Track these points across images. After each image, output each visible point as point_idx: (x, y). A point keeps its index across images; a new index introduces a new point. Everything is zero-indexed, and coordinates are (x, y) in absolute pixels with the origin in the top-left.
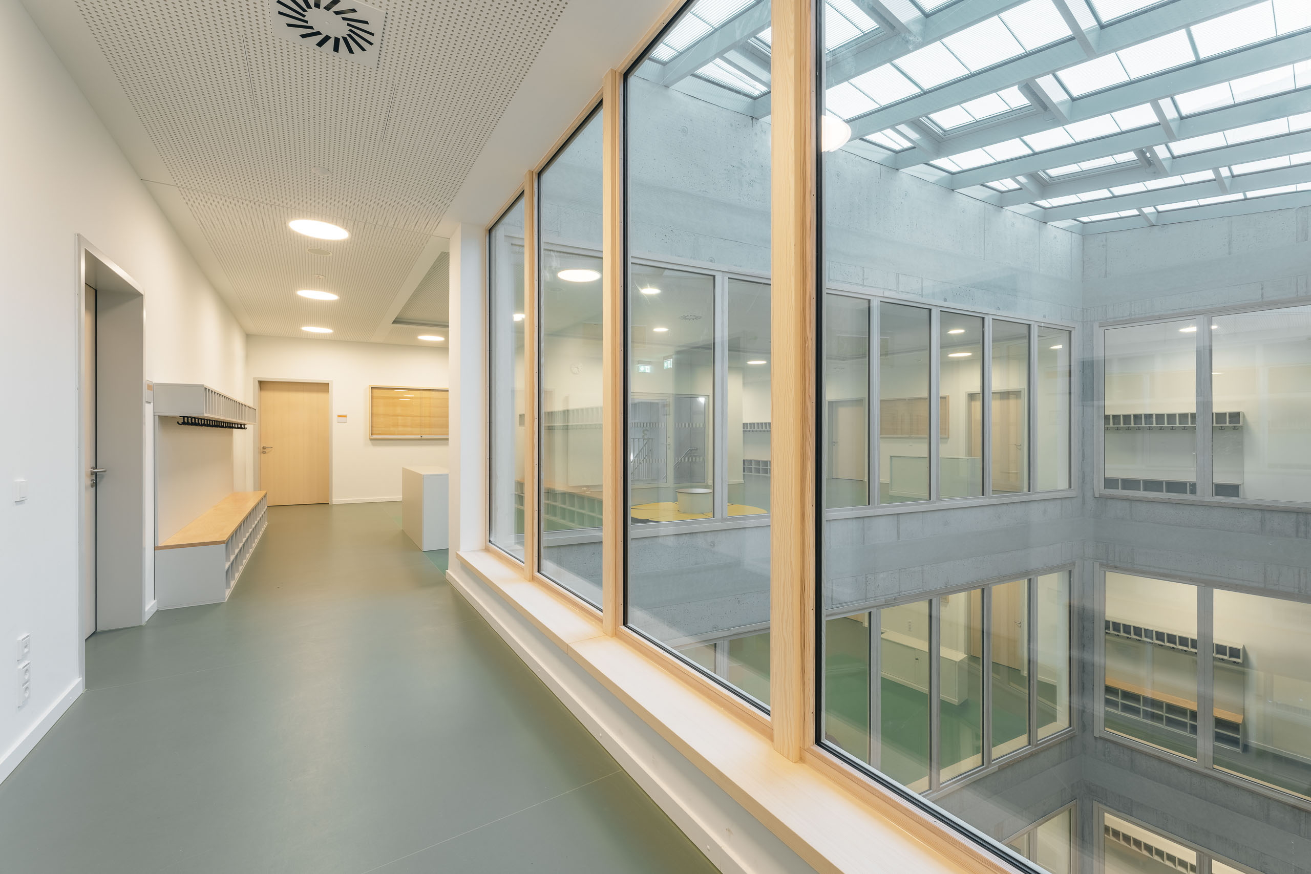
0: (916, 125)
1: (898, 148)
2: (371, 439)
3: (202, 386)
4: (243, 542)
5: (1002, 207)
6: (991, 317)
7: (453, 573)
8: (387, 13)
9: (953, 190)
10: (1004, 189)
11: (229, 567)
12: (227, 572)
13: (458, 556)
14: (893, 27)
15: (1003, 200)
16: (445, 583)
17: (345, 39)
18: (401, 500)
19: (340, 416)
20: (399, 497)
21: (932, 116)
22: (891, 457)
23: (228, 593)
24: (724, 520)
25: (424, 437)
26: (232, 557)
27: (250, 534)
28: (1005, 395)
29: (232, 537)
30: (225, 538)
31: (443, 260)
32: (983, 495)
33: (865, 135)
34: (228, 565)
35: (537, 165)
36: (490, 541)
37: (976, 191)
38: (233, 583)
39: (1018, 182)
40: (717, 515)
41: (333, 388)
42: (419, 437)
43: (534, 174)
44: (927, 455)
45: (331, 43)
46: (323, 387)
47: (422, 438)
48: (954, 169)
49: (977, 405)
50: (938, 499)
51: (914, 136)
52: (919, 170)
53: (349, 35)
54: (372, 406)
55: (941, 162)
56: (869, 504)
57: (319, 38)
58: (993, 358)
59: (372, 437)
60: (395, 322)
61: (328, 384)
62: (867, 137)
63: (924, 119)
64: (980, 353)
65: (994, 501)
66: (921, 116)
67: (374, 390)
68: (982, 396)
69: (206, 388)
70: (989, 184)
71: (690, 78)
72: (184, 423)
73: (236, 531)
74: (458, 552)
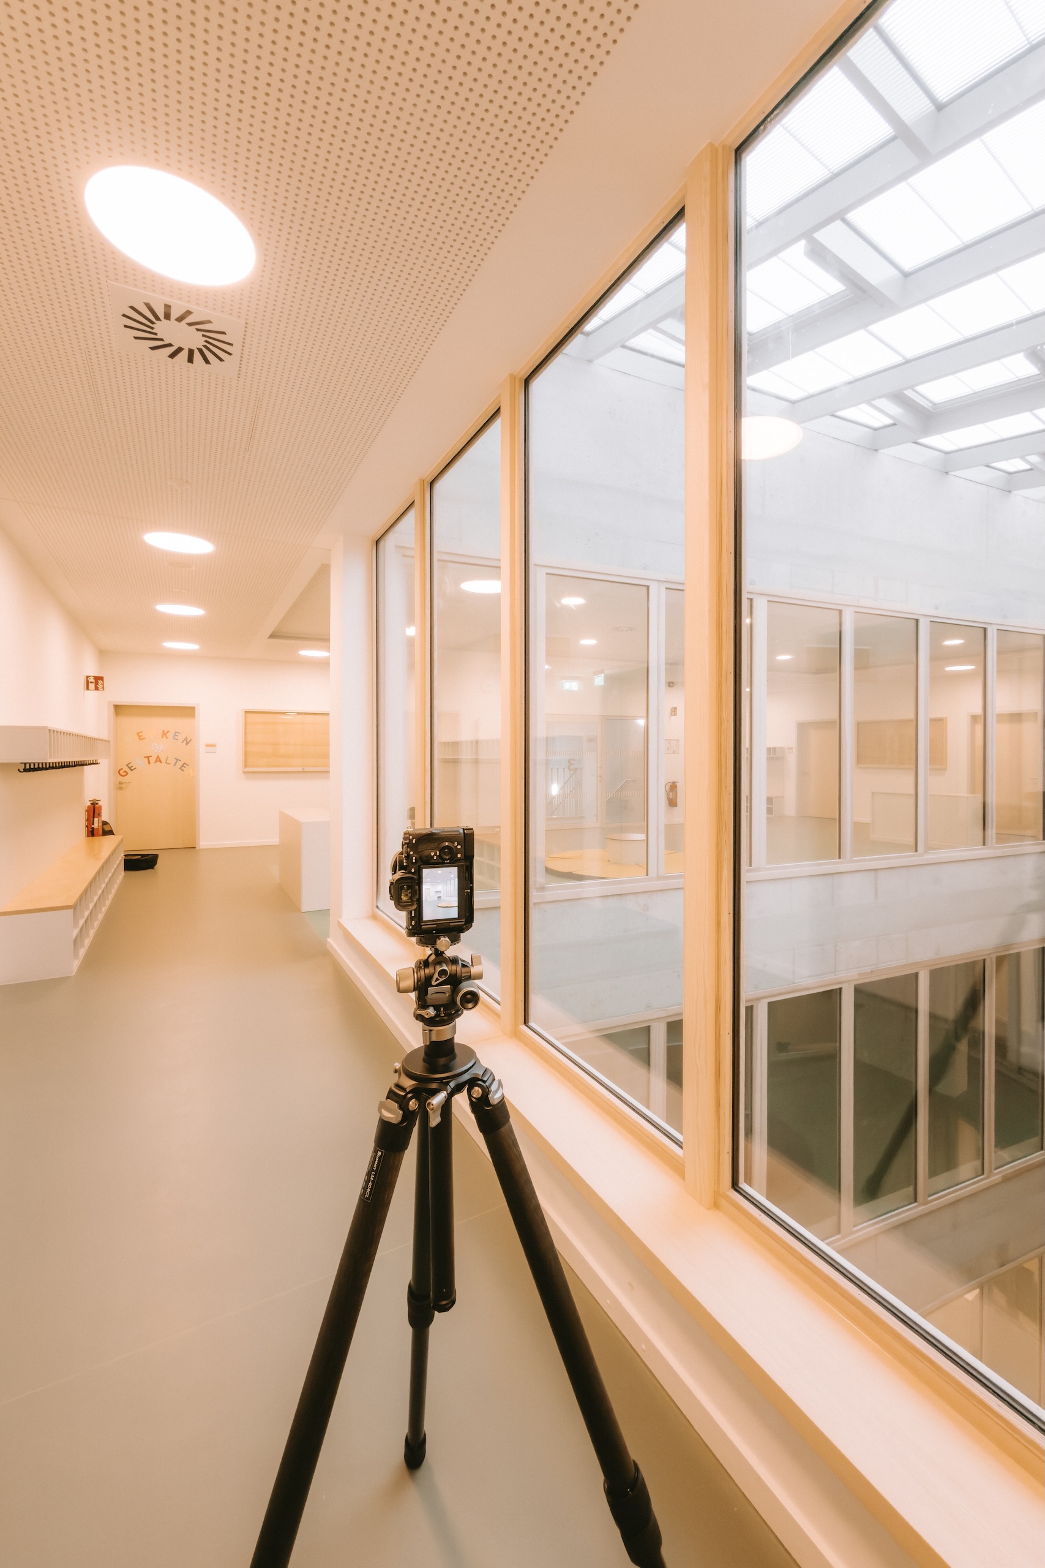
0: (899, 398)
1: (877, 424)
2: (245, 773)
3: (46, 727)
4: (95, 901)
5: (1010, 492)
6: (995, 627)
7: (335, 944)
8: (246, 323)
9: (947, 473)
10: (1011, 469)
11: (77, 935)
12: (75, 941)
13: (340, 925)
14: (863, 291)
15: (1011, 483)
16: (325, 953)
17: (200, 351)
18: (278, 844)
19: (207, 746)
20: (275, 840)
21: (919, 388)
22: (873, 793)
23: (76, 964)
24: (659, 878)
25: (307, 769)
26: (82, 922)
27: (103, 891)
28: (1016, 718)
29: (81, 898)
30: (71, 903)
31: (324, 572)
32: (984, 844)
33: (837, 411)
34: (76, 932)
35: (428, 473)
36: (377, 907)
37: (980, 474)
38: (82, 952)
39: (1028, 462)
40: (653, 872)
41: (201, 713)
42: (300, 769)
43: (425, 483)
44: (913, 792)
45: (184, 355)
46: (188, 712)
47: (305, 770)
48: (948, 447)
49: (979, 728)
50: (928, 849)
51: (895, 410)
52: (906, 450)
53: (205, 346)
54: (246, 733)
55: (933, 440)
56: (840, 858)
57: (171, 350)
58: (998, 672)
59: (245, 771)
60: (272, 636)
61: (193, 708)
62: (839, 413)
63: (908, 393)
64: (982, 668)
65: (998, 853)
66: (906, 389)
67: (248, 715)
68: (982, 719)
69: (50, 730)
70: (993, 465)
71: (619, 351)
72: (25, 770)
73: (86, 891)
74: (339, 920)
